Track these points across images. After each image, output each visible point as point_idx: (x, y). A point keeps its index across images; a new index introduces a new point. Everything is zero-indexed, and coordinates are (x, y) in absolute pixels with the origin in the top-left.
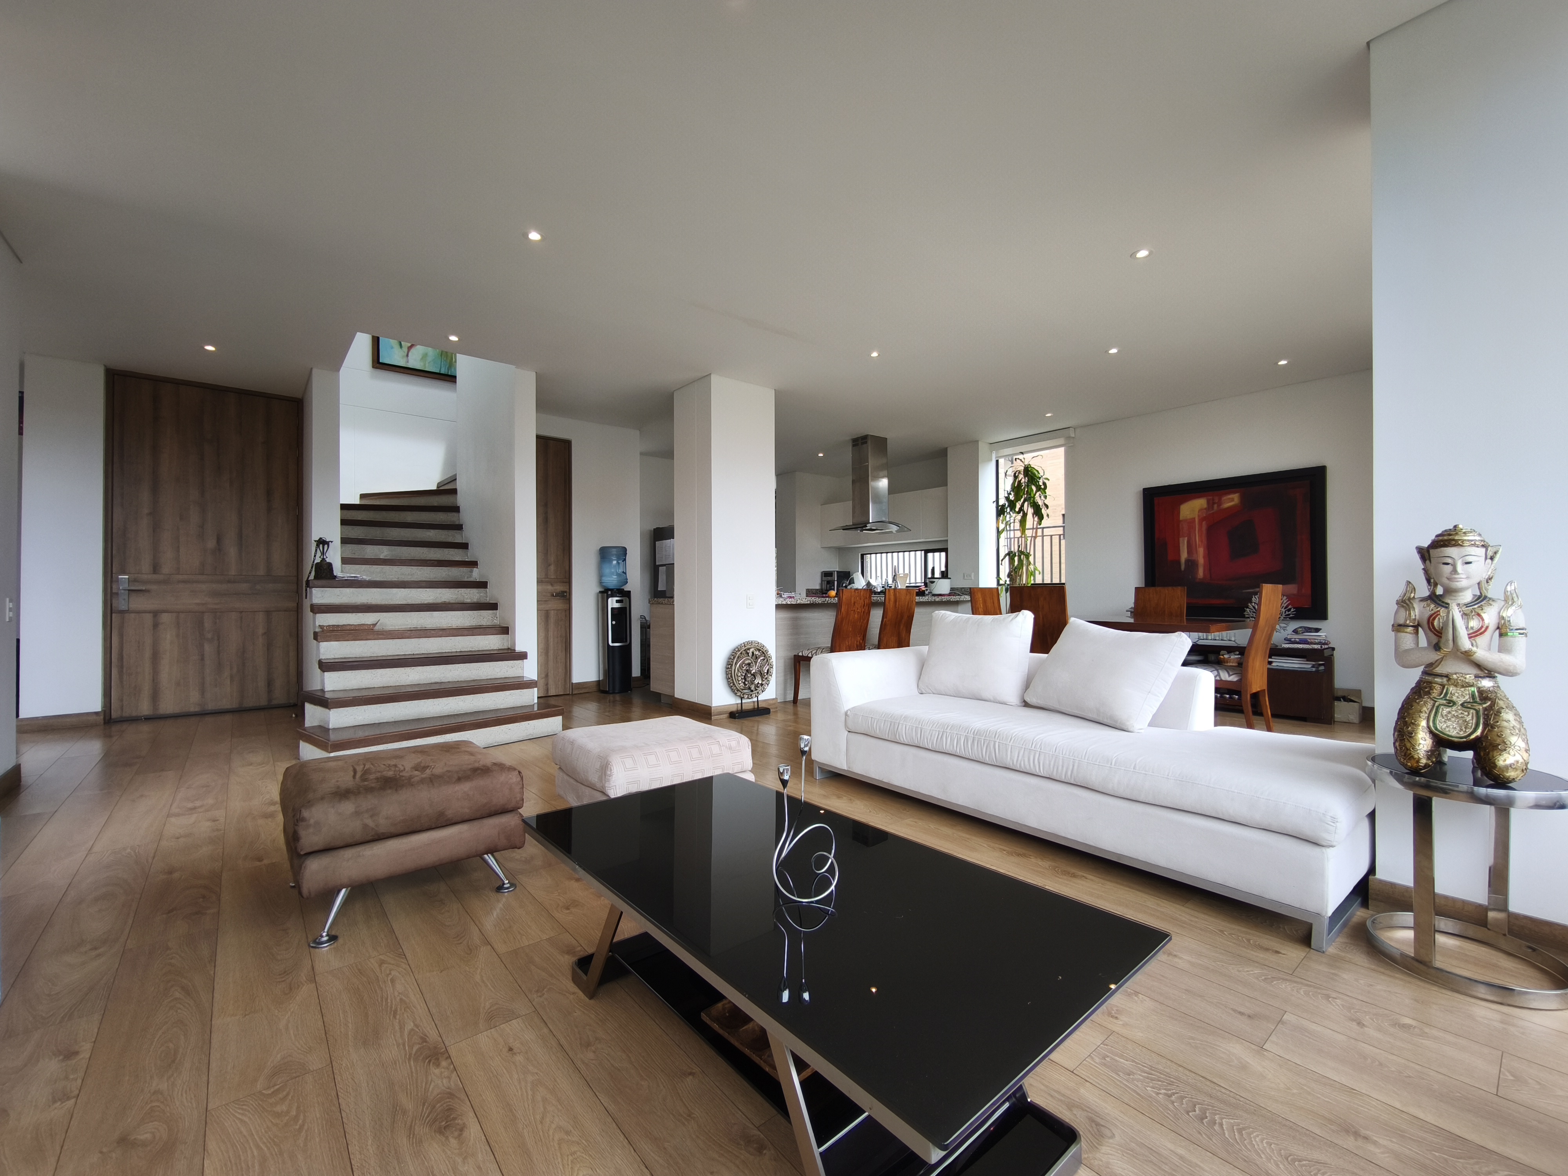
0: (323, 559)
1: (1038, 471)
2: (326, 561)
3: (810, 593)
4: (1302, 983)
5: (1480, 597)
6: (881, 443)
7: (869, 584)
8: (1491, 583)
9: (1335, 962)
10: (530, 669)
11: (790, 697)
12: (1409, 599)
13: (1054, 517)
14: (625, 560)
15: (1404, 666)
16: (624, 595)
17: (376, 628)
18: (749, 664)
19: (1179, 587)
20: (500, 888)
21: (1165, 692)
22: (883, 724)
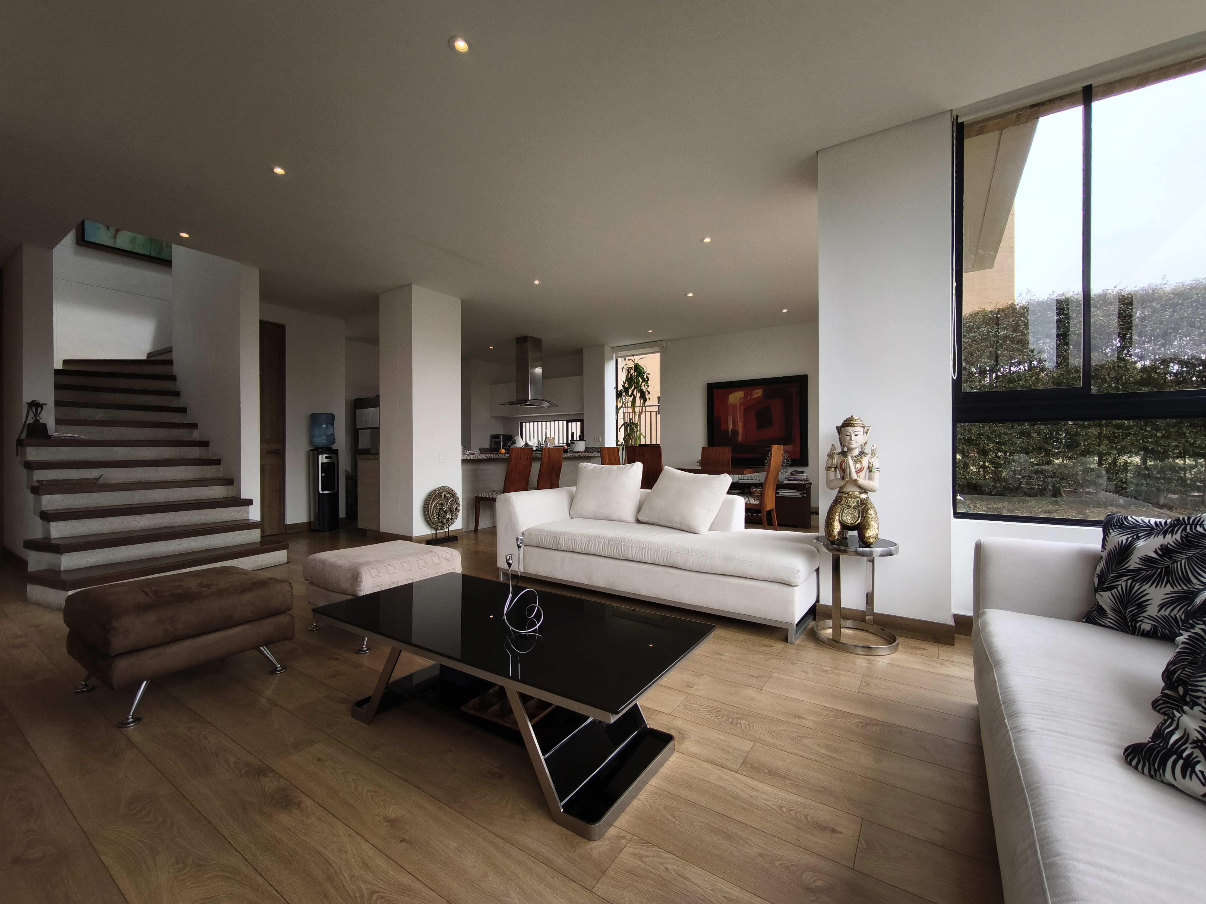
0: (37, 420)
1: (643, 368)
2: (39, 421)
3: (482, 451)
4: (782, 659)
5: (862, 452)
6: (537, 342)
7: (527, 444)
8: (866, 445)
9: (799, 647)
10: (254, 513)
11: (472, 527)
12: (833, 453)
13: (653, 400)
14: (333, 424)
15: (830, 489)
16: (333, 453)
17: (99, 482)
18: (442, 504)
19: (727, 447)
20: (273, 671)
21: (718, 510)
22: (549, 539)
